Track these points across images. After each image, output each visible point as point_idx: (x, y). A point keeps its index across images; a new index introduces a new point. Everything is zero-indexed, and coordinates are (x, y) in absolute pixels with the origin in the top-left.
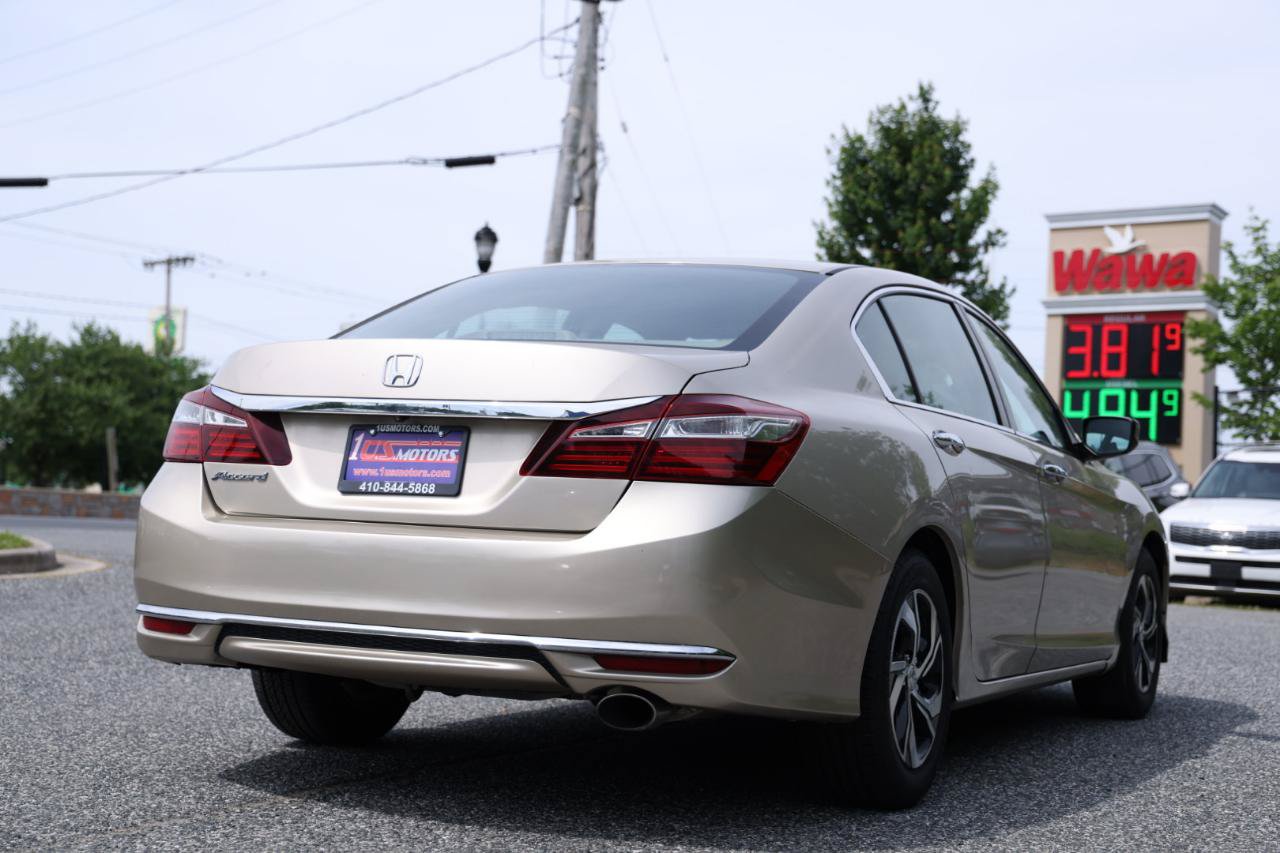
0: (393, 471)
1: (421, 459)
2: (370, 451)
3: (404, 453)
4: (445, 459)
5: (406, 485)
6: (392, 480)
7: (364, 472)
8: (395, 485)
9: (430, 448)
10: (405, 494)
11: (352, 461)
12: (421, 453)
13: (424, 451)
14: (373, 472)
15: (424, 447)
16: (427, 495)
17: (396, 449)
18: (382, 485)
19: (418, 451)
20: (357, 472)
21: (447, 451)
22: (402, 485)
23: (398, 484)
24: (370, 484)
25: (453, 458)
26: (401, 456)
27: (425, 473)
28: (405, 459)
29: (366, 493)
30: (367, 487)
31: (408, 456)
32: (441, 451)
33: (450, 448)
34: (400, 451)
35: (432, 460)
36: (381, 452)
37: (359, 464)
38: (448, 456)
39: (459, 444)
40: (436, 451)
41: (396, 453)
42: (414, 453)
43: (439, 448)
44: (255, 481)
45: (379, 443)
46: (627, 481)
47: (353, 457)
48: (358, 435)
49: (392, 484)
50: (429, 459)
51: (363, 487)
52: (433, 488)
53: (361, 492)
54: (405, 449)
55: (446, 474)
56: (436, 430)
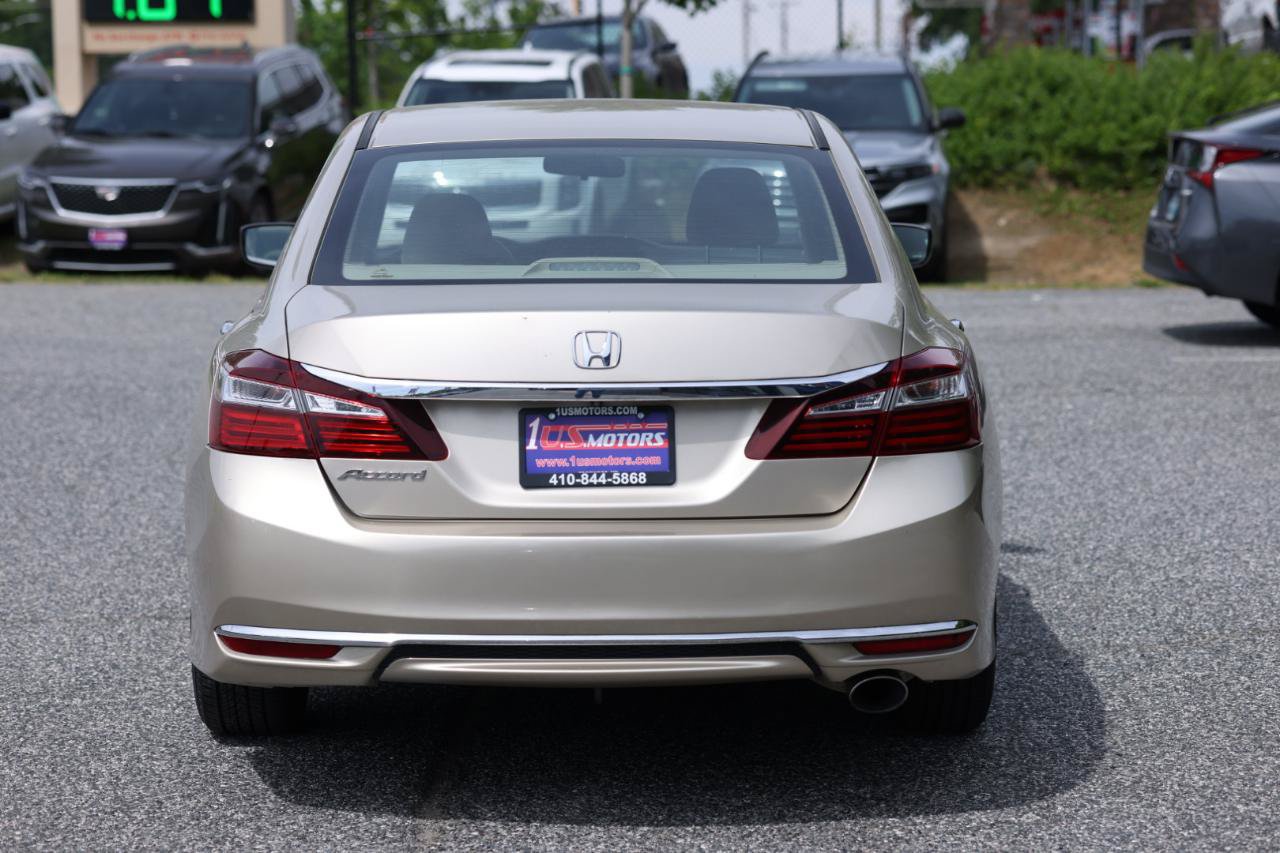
0: (588, 460)
1: (620, 444)
2: (553, 437)
3: (596, 438)
4: (650, 444)
5: (609, 475)
6: (590, 470)
7: (551, 463)
8: (595, 476)
9: (629, 432)
10: (609, 485)
11: (532, 451)
12: (618, 438)
13: (622, 436)
14: (562, 463)
15: (622, 431)
16: (638, 485)
17: (585, 436)
18: (578, 476)
19: (614, 436)
20: (540, 463)
21: (651, 435)
22: (603, 476)
23: (599, 476)
24: (562, 477)
25: (660, 443)
26: (592, 443)
27: (629, 461)
28: (599, 445)
29: (559, 486)
30: (560, 481)
31: (603, 442)
32: (644, 435)
33: (655, 431)
34: (591, 437)
35: (635, 444)
36: (566, 438)
37: (541, 453)
38: (654, 440)
39: (665, 426)
40: (637, 435)
41: (586, 439)
42: (610, 438)
43: (640, 432)
44: (408, 479)
45: (563, 428)
46: (869, 458)
47: (532, 445)
48: (533, 420)
49: (590, 475)
50: (629, 444)
51: (553, 480)
52: (643, 477)
53: (552, 486)
54: (597, 435)
55: (656, 461)
56: (634, 411)
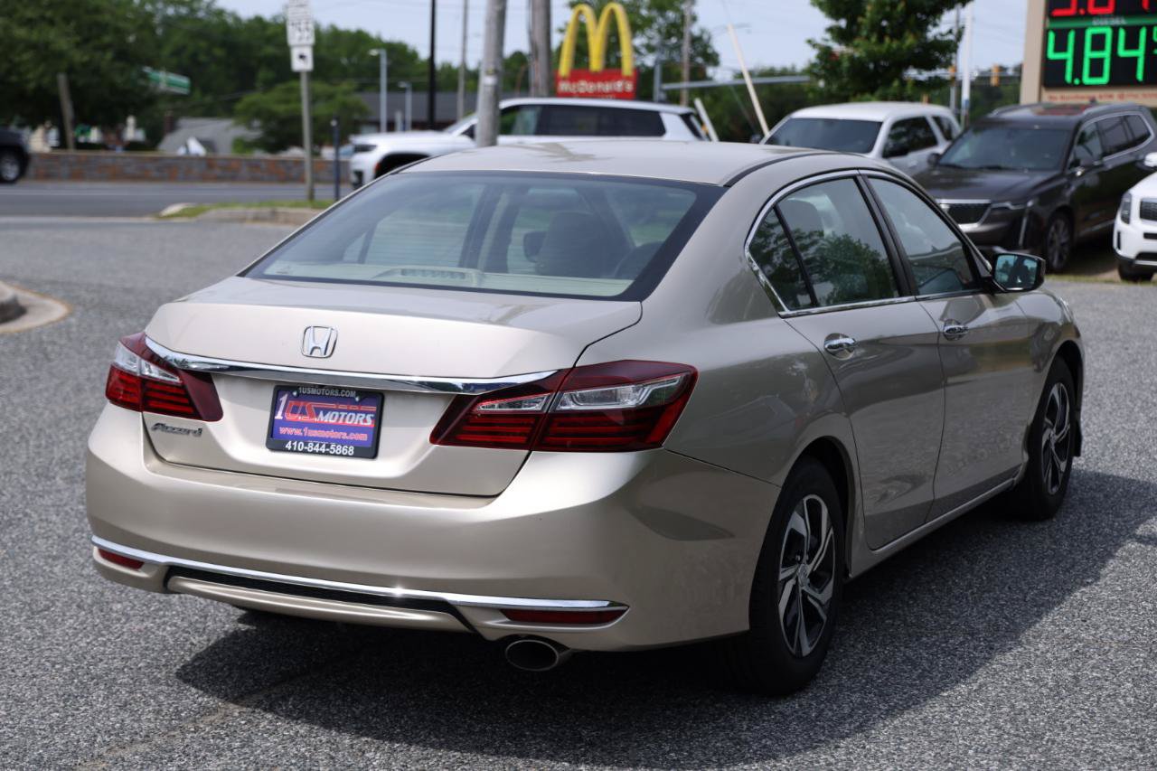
0: (316, 431)
1: (341, 421)
2: (294, 411)
3: (324, 415)
4: (362, 423)
5: (328, 446)
6: (315, 439)
7: (290, 431)
8: (318, 445)
9: (349, 411)
10: (327, 454)
11: (279, 420)
12: (340, 416)
13: (343, 414)
14: (298, 432)
15: (344, 411)
16: (347, 456)
17: (317, 411)
18: (306, 444)
19: (337, 414)
20: (283, 430)
21: (364, 415)
22: (324, 446)
23: (321, 445)
24: (295, 443)
25: (369, 423)
26: (322, 418)
27: (344, 436)
28: (326, 421)
29: (292, 451)
30: (293, 446)
31: (328, 418)
32: (359, 415)
33: (367, 413)
34: (321, 413)
35: (350, 423)
36: (303, 413)
37: (284, 423)
38: (365, 421)
39: (374, 409)
40: (354, 415)
41: (317, 415)
42: (334, 415)
43: (356, 412)
44: (191, 434)
45: (302, 404)
46: (526, 452)
47: (279, 416)
48: (282, 395)
49: (315, 444)
50: (347, 422)
51: (288, 446)
52: (351, 450)
53: (286, 450)
54: (326, 411)
55: (363, 437)
56: (353, 394)
